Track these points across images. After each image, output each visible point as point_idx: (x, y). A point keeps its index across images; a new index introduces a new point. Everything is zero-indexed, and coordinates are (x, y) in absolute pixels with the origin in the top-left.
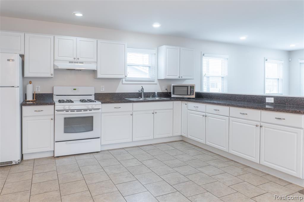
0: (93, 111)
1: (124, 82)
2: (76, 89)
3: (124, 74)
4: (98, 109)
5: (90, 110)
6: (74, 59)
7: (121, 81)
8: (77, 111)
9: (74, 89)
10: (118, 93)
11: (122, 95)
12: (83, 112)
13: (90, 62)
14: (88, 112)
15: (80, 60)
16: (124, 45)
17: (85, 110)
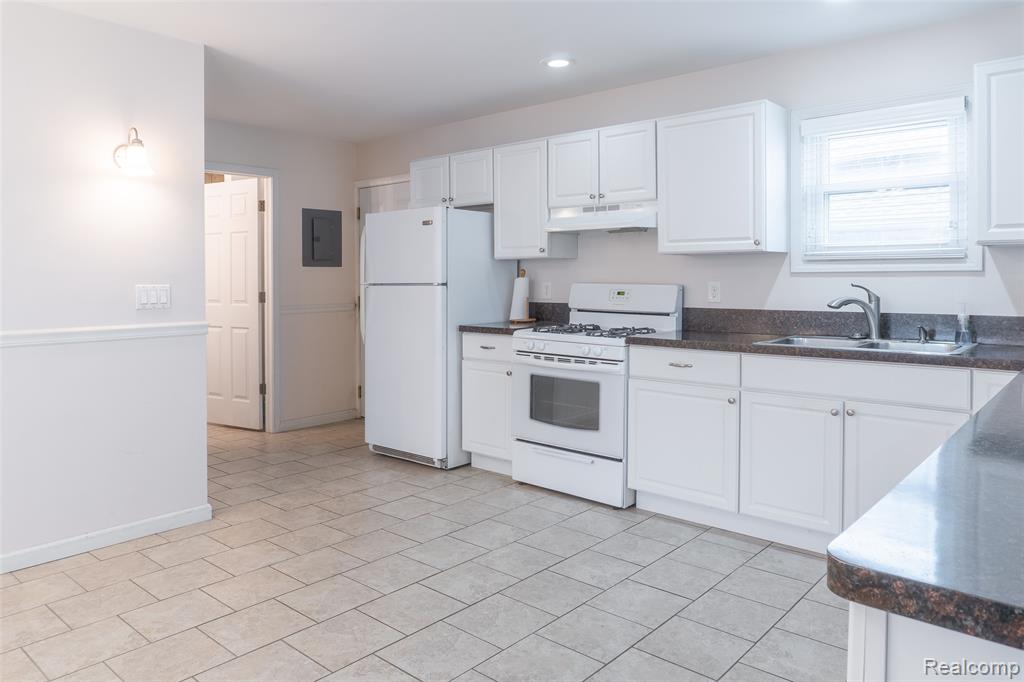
0: (599, 366)
1: (799, 266)
2: (623, 293)
3: (752, 236)
4: (614, 362)
5: (593, 361)
6: (592, 197)
7: (787, 260)
8: (560, 360)
9: (619, 293)
10: (771, 312)
11: (788, 318)
12: (572, 365)
13: (638, 203)
14: (587, 366)
15: (608, 201)
16: (753, 114)
17: (580, 360)
